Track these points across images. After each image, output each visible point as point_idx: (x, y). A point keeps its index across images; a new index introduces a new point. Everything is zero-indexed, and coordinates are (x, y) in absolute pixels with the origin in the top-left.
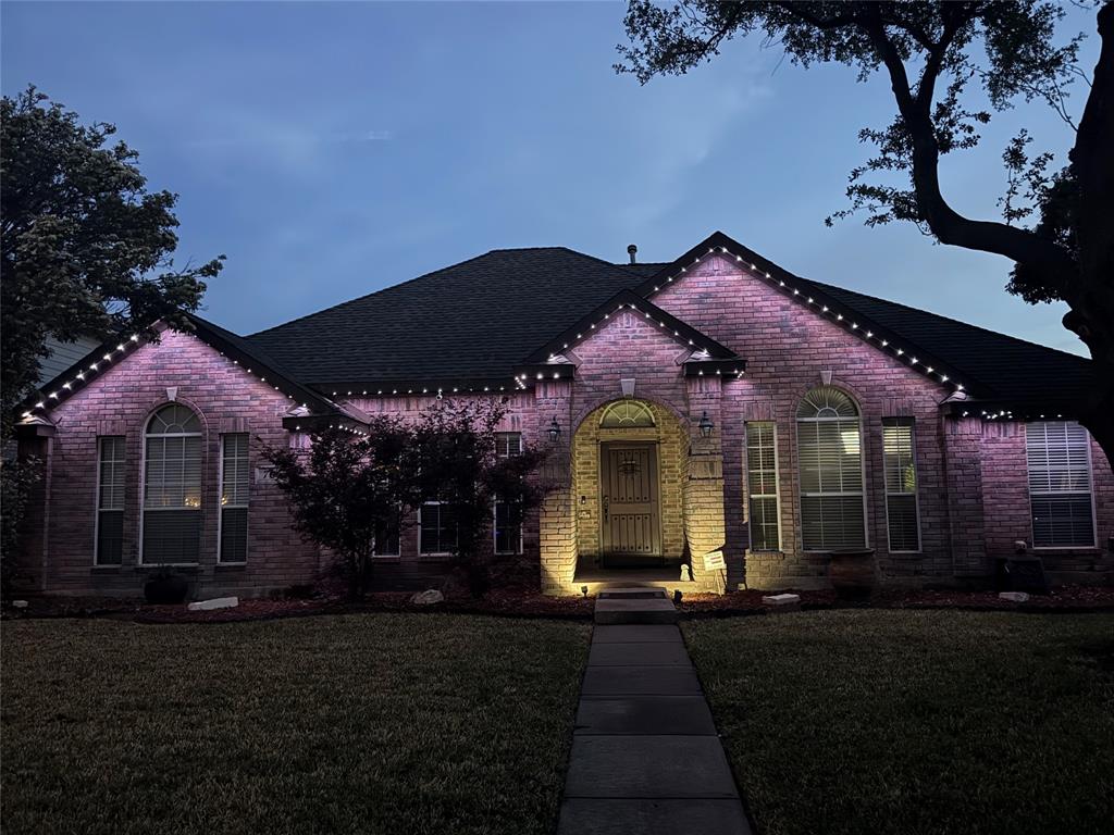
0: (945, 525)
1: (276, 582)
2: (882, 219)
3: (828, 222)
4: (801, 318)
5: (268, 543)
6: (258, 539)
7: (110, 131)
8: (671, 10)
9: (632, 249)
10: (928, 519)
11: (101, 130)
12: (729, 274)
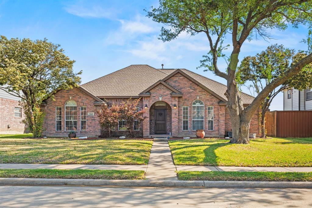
0: (218, 126)
1: (92, 135)
2: (206, 70)
3: (197, 68)
4: (194, 86)
5: (91, 127)
6: (89, 126)
7: (59, 46)
8: (169, 30)
9: (162, 65)
10: (215, 125)
11: (57, 45)
12: (181, 77)
